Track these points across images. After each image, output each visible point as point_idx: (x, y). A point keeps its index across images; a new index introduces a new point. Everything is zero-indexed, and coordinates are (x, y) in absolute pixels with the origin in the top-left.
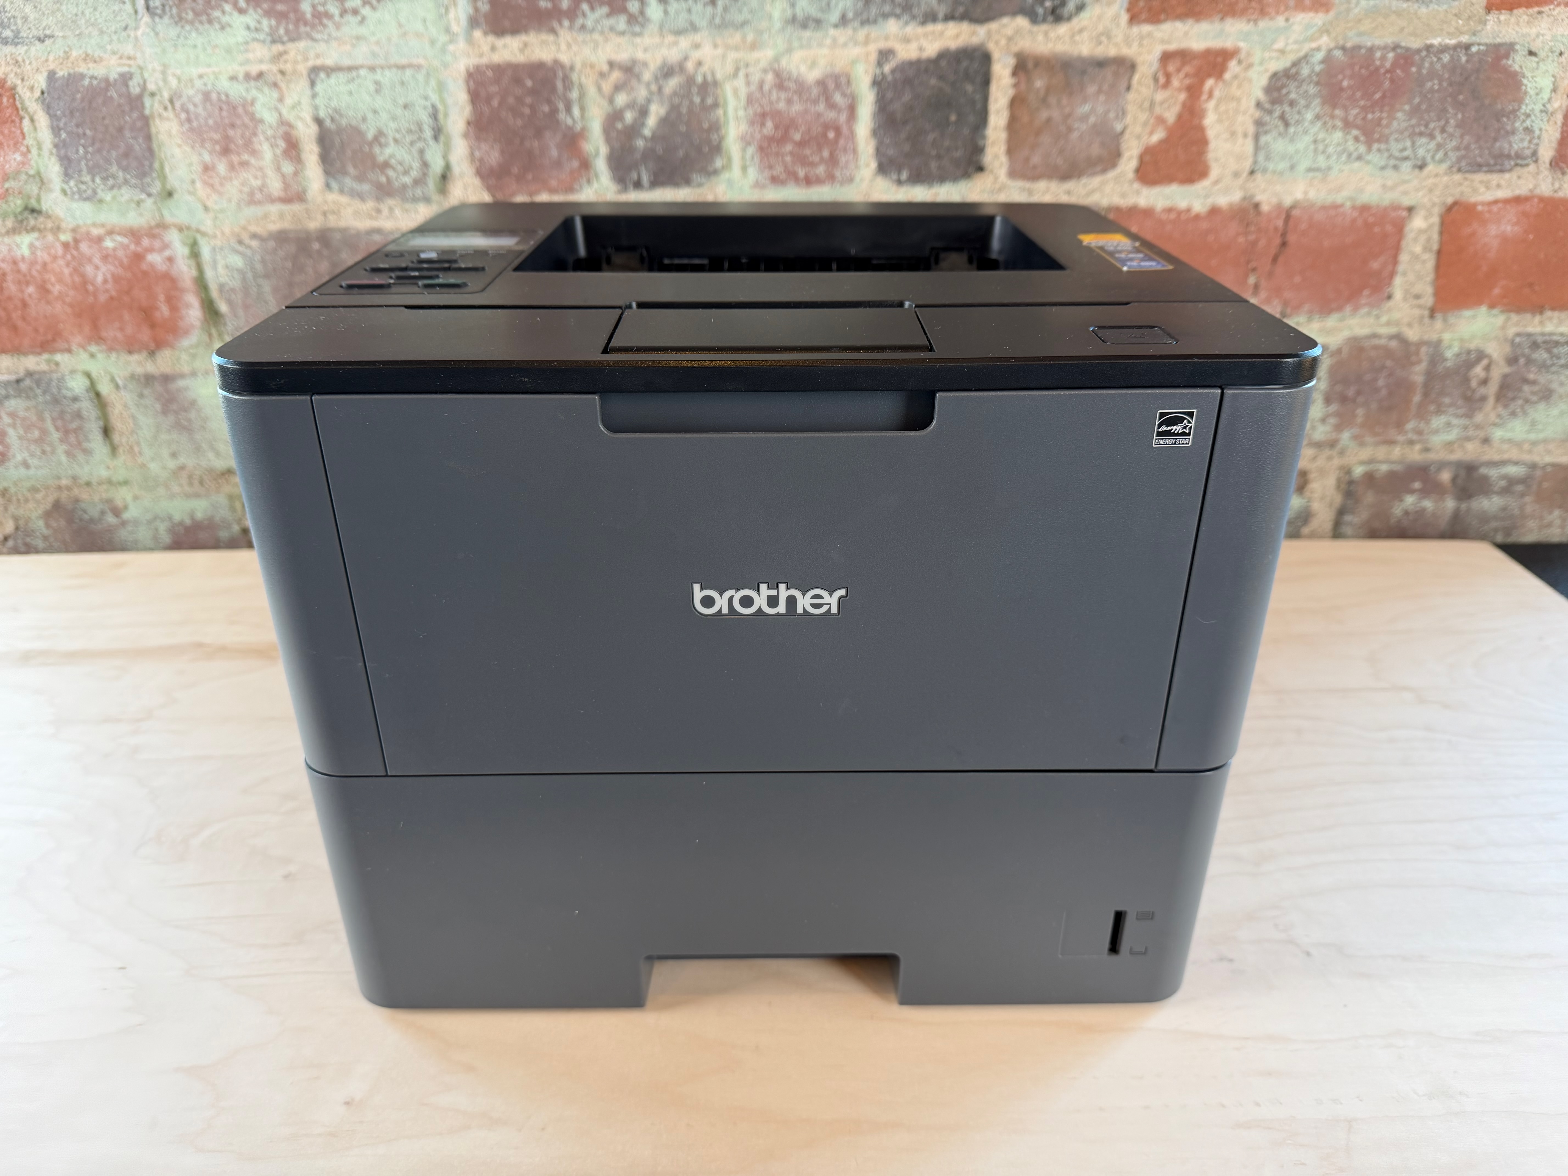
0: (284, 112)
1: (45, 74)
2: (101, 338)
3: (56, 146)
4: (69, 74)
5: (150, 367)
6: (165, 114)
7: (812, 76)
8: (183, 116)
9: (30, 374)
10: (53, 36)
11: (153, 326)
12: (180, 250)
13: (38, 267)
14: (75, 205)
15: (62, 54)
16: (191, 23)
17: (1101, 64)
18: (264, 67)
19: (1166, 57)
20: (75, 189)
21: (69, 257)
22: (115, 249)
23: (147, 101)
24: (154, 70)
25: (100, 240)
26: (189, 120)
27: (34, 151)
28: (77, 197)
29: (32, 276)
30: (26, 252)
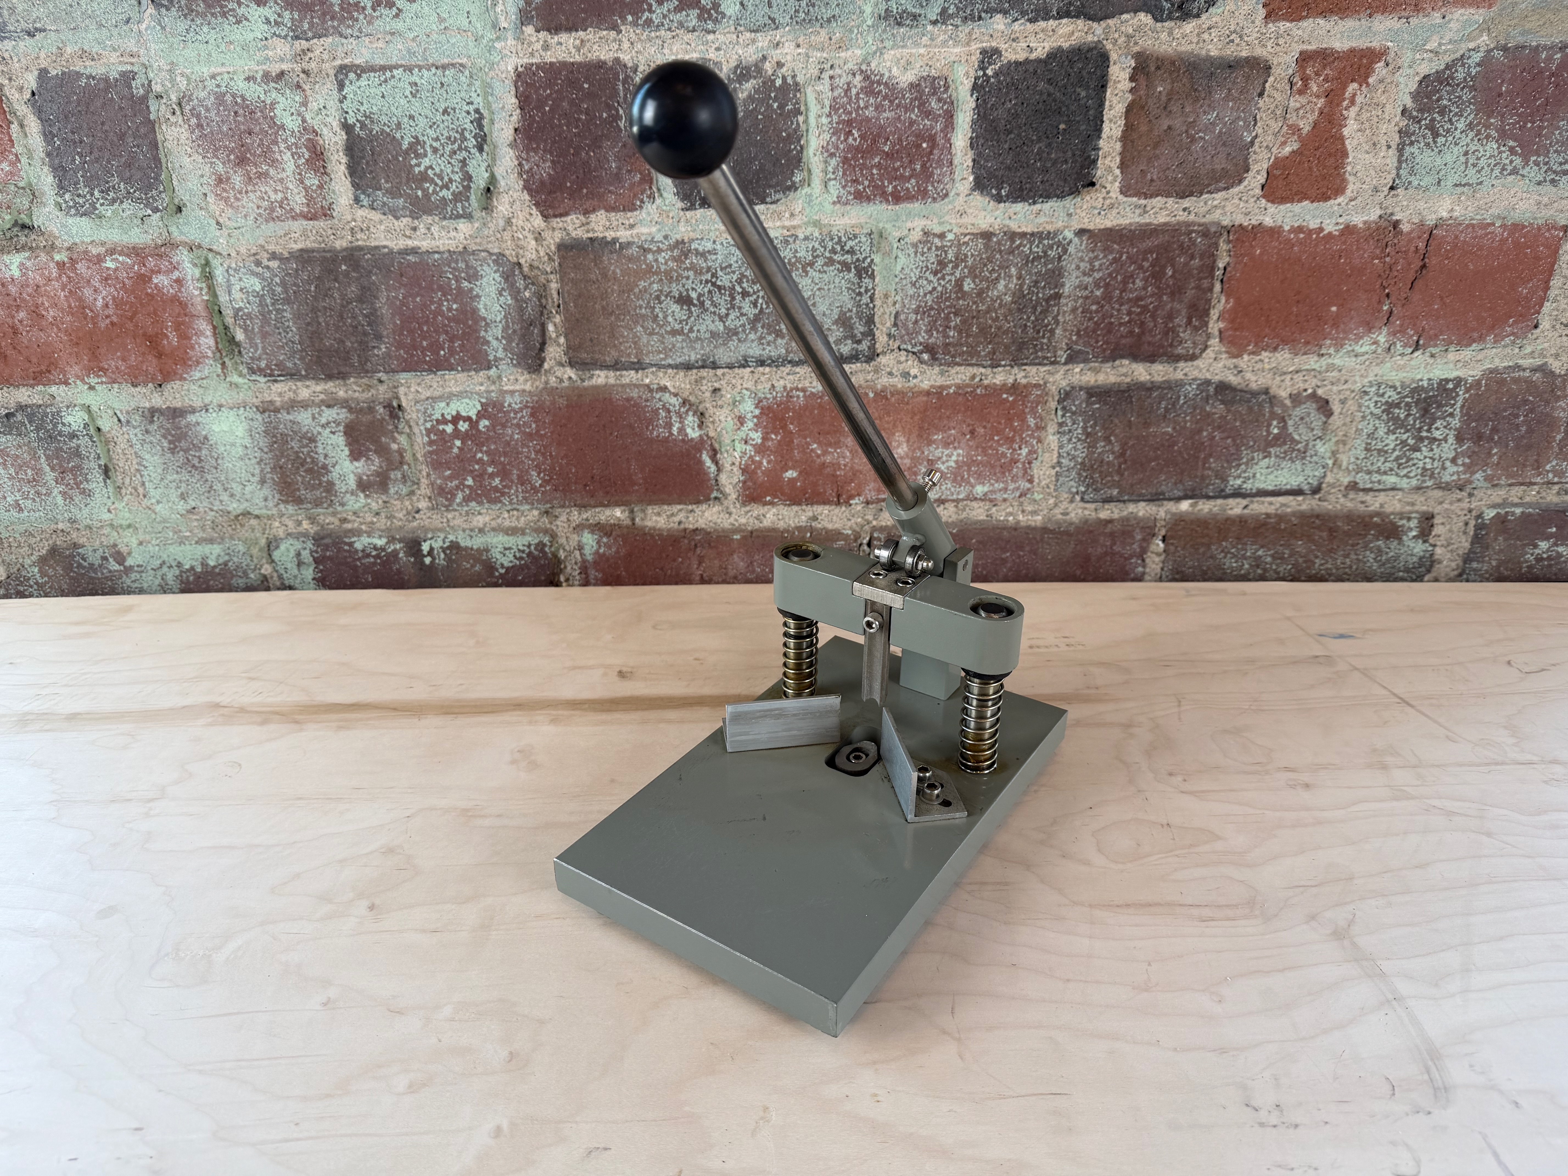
0: (308, 117)
1: (36, 73)
2: (101, 369)
3: (48, 155)
4: (64, 73)
5: (157, 400)
6: (173, 119)
7: (906, 78)
8: (194, 121)
9: (21, 408)
10: (45, 30)
11: (160, 355)
12: (190, 271)
13: (30, 290)
14: (70, 221)
15: (54, 50)
16: (203, 15)
17: (1232, 65)
18: (284, 67)
19: (1304, 58)
20: (71, 203)
21: (64, 279)
22: (116, 269)
23: (153, 105)
24: (160, 69)
25: (100, 259)
26: (200, 126)
27: (24, 160)
28: (73, 211)
29: (24, 300)
30: (16, 273)
